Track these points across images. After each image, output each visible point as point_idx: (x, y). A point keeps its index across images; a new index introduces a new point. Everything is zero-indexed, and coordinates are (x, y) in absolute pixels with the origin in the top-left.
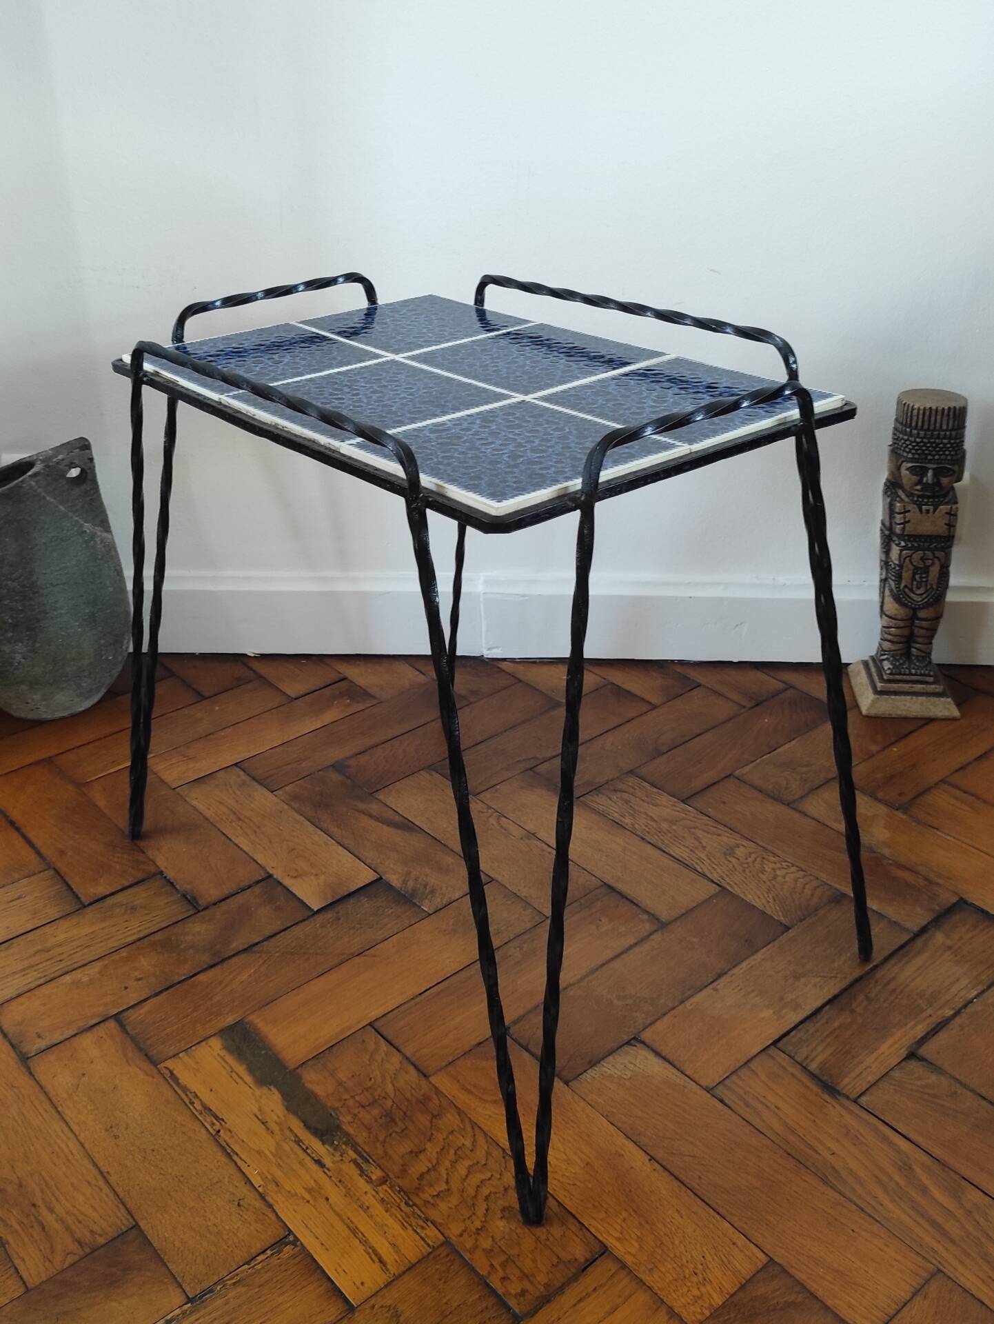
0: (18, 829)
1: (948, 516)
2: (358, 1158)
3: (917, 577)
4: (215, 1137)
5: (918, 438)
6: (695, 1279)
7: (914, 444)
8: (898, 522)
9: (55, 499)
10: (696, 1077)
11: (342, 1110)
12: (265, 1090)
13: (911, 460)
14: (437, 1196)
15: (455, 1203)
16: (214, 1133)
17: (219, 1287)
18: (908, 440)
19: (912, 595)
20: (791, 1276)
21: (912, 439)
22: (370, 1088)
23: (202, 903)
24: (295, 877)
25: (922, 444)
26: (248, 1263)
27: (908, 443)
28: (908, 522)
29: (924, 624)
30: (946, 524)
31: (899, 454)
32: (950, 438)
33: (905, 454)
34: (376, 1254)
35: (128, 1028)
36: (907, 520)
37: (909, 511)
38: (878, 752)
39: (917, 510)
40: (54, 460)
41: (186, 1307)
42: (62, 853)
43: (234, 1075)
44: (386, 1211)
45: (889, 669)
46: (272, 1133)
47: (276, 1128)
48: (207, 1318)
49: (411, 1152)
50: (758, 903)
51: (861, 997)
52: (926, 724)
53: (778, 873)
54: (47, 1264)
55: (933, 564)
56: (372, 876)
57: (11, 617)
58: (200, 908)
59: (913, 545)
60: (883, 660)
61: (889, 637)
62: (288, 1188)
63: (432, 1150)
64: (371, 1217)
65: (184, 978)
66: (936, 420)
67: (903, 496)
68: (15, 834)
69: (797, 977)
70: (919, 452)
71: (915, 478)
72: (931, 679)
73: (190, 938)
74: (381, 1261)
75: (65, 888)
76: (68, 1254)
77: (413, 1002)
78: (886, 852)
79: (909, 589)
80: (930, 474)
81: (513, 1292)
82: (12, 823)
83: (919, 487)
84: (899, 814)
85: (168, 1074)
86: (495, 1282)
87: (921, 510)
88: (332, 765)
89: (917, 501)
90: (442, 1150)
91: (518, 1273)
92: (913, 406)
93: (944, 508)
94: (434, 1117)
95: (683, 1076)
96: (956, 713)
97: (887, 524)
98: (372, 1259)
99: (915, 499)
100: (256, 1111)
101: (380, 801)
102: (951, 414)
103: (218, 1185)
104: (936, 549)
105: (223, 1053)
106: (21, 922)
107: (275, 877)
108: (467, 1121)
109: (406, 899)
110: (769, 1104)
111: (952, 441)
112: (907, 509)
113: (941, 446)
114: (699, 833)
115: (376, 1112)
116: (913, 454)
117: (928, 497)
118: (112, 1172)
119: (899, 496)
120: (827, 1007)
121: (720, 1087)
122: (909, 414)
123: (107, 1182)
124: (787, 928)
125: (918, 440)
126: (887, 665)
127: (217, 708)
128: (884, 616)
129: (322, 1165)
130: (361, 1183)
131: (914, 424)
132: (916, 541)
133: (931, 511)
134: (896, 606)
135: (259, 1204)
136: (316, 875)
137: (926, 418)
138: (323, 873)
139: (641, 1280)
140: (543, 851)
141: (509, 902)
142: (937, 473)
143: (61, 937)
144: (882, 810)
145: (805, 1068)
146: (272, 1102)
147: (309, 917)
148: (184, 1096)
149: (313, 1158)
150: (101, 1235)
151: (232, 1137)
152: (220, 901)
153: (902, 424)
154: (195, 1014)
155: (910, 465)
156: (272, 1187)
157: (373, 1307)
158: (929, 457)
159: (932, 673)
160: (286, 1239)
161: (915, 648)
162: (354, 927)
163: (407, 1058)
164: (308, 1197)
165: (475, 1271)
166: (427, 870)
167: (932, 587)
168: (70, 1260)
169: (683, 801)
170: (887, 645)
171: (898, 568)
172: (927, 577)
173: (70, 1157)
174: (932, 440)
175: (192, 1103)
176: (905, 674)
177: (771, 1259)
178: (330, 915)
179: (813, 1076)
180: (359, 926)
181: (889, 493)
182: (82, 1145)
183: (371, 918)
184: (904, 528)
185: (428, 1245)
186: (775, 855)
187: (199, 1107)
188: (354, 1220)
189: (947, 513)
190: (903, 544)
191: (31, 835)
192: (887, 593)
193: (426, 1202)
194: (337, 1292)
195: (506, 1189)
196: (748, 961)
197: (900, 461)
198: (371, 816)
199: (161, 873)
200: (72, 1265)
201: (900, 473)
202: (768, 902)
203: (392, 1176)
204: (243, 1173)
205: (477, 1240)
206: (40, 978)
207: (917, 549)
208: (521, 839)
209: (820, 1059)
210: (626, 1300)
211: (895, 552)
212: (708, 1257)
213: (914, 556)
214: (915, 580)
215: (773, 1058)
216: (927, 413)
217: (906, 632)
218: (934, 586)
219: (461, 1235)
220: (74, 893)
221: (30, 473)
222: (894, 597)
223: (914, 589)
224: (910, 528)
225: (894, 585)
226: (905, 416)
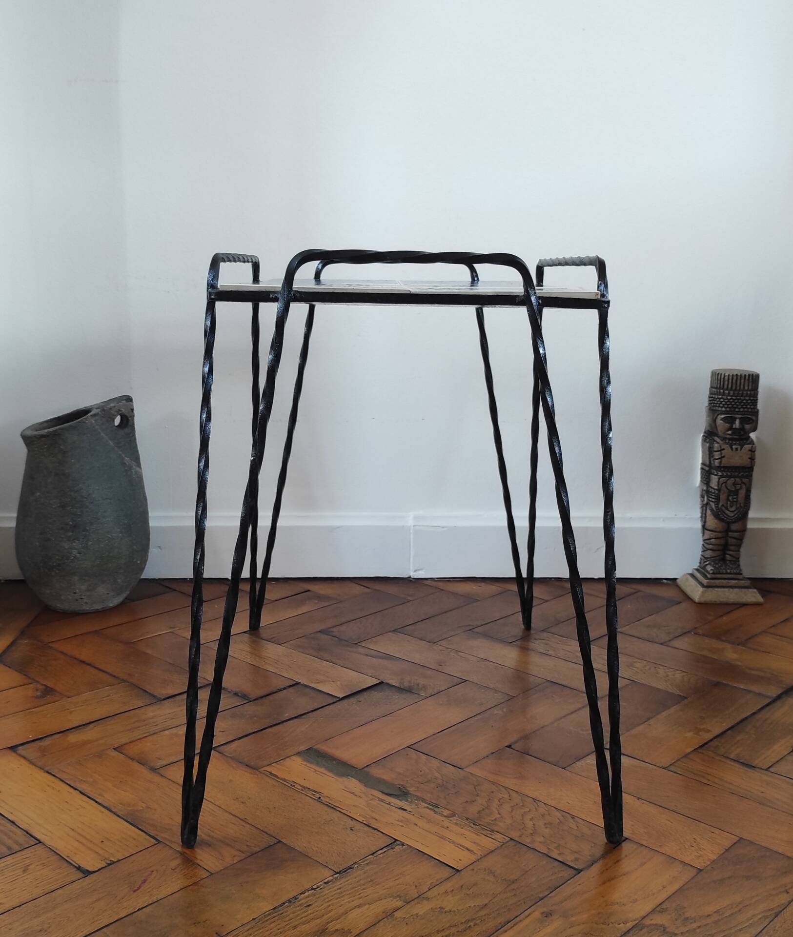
1: (750, 452)
2: (430, 806)
3: (730, 498)
4: (319, 800)
5: (729, 396)
6: (693, 848)
7: (726, 401)
8: (717, 458)
9: (107, 435)
10: (653, 763)
11: (407, 785)
12: (345, 778)
13: (724, 413)
14: (495, 820)
15: (510, 823)
16: (317, 798)
17: (357, 866)
18: (722, 398)
19: (727, 512)
20: (759, 845)
21: (725, 397)
22: (423, 774)
23: (252, 696)
24: (318, 683)
25: (731, 400)
26: (373, 854)
27: (722, 400)
28: (724, 457)
29: (736, 535)
30: (749, 458)
31: (715, 410)
32: (750, 396)
33: (720, 409)
34: (463, 847)
35: (226, 754)
36: (723, 455)
37: (724, 449)
39: (729, 448)
41: (336, 876)
42: (130, 675)
43: (318, 773)
44: (461, 828)
45: (712, 570)
46: (360, 797)
47: (362, 795)
48: (354, 880)
49: (467, 802)
50: (661, 687)
51: (750, 727)
52: (740, 607)
53: (669, 674)
54: (220, 861)
55: (741, 488)
56: (375, 681)
57: (72, 520)
58: (251, 700)
59: (727, 474)
60: (707, 565)
61: (710, 547)
62: (385, 821)
63: (482, 801)
64: (451, 831)
65: (256, 730)
66: (740, 383)
67: (718, 440)
68: (88, 667)
69: (703, 718)
70: (730, 406)
71: (727, 425)
72: (741, 576)
73: (250, 712)
74: (469, 850)
75: (141, 691)
76: (234, 856)
77: (434, 736)
78: (739, 663)
79: (725, 508)
80: (737, 422)
81: (570, 860)
82: (83, 662)
83: (730, 432)
84: (741, 647)
85: (268, 774)
86: (555, 856)
87: (732, 449)
88: (320, 631)
89: (729, 443)
90: (489, 800)
91: (570, 851)
92: (725, 374)
93: (747, 447)
94: (476, 786)
95: (643, 763)
96: (760, 599)
97: (708, 463)
98: (463, 850)
99: (727, 441)
100: (343, 788)
101: (364, 647)
102: (750, 378)
103: (332, 822)
104: (743, 477)
105: (305, 763)
106: (115, 708)
107: (303, 683)
108: (500, 787)
109: (406, 690)
110: (710, 773)
111: (752, 398)
112: (723, 448)
113: (744, 401)
115: (432, 785)
116: (726, 408)
117: (736, 440)
118: (248, 818)
119: (715, 441)
121: (672, 767)
122: (722, 380)
123: (248, 823)
124: (686, 698)
125: (729, 397)
126: (709, 568)
128: (706, 531)
129: (405, 810)
130: (437, 816)
131: (726, 387)
132: (729, 471)
133: (739, 449)
134: (717, 521)
135: (367, 829)
136: (334, 682)
137: (734, 381)
138: (338, 681)
139: (657, 851)
140: (496, 666)
141: (483, 690)
142: (743, 421)
143: (151, 714)
144: (728, 645)
145: (728, 758)
146: (353, 783)
147: (337, 701)
148: (287, 784)
149: (396, 807)
150: (255, 847)
151: (332, 800)
152: (266, 696)
153: (716, 388)
154: (274, 746)
155: (723, 416)
156: (373, 821)
157: (473, 869)
158: (737, 410)
159: (741, 572)
160: (395, 843)
161: (730, 555)
162: (374, 705)
163: (444, 761)
164: (402, 824)
165: (538, 851)
166: (416, 677)
167: (740, 506)
168: (238, 859)
170: (710, 554)
171: (717, 492)
172: (737, 498)
173: (213, 813)
174: (738, 398)
175: (293, 786)
176: (723, 574)
177: (741, 838)
178: (353, 700)
179: (734, 760)
180: (377, 704)
181: (708, 440)
182: (220, 807)
183: (384, 701)
184: (721, 462)
185: (500, 841)
186: (663, 666)
187: (300, 787)
188: (440, 833)
189: (749, 450)
190: (720, 474)
191: (100, 667)
192: (709, 512)
193: (489, 824)
194: (444, 865)
195: (543, 816)
196: (666, 712)
197: (716, 415)
198: (362, 654)
200: (239, 861)
201: (716, 424)
202: (667, 686)
203: (458, 812)
204: (348, 815)
205: (533, 838)
206: (145, 733)
207: (730, 477)
208: (478, 662)
209: (735, 753)
210: (650, 859)
211: (714, 480)
212: (698, 839)
213: (728, 482)
214: (729, 500)
215: (702, 753)
216: (735, 378)
217: (722, 541)
218: (742, 505)
219: (521, 836)
220: (150, 694)
221: (89, 414)
222: (713, 514)
223: (728, 508)
224: (725, 462)
225: (713, 505)
226: (719, 382)
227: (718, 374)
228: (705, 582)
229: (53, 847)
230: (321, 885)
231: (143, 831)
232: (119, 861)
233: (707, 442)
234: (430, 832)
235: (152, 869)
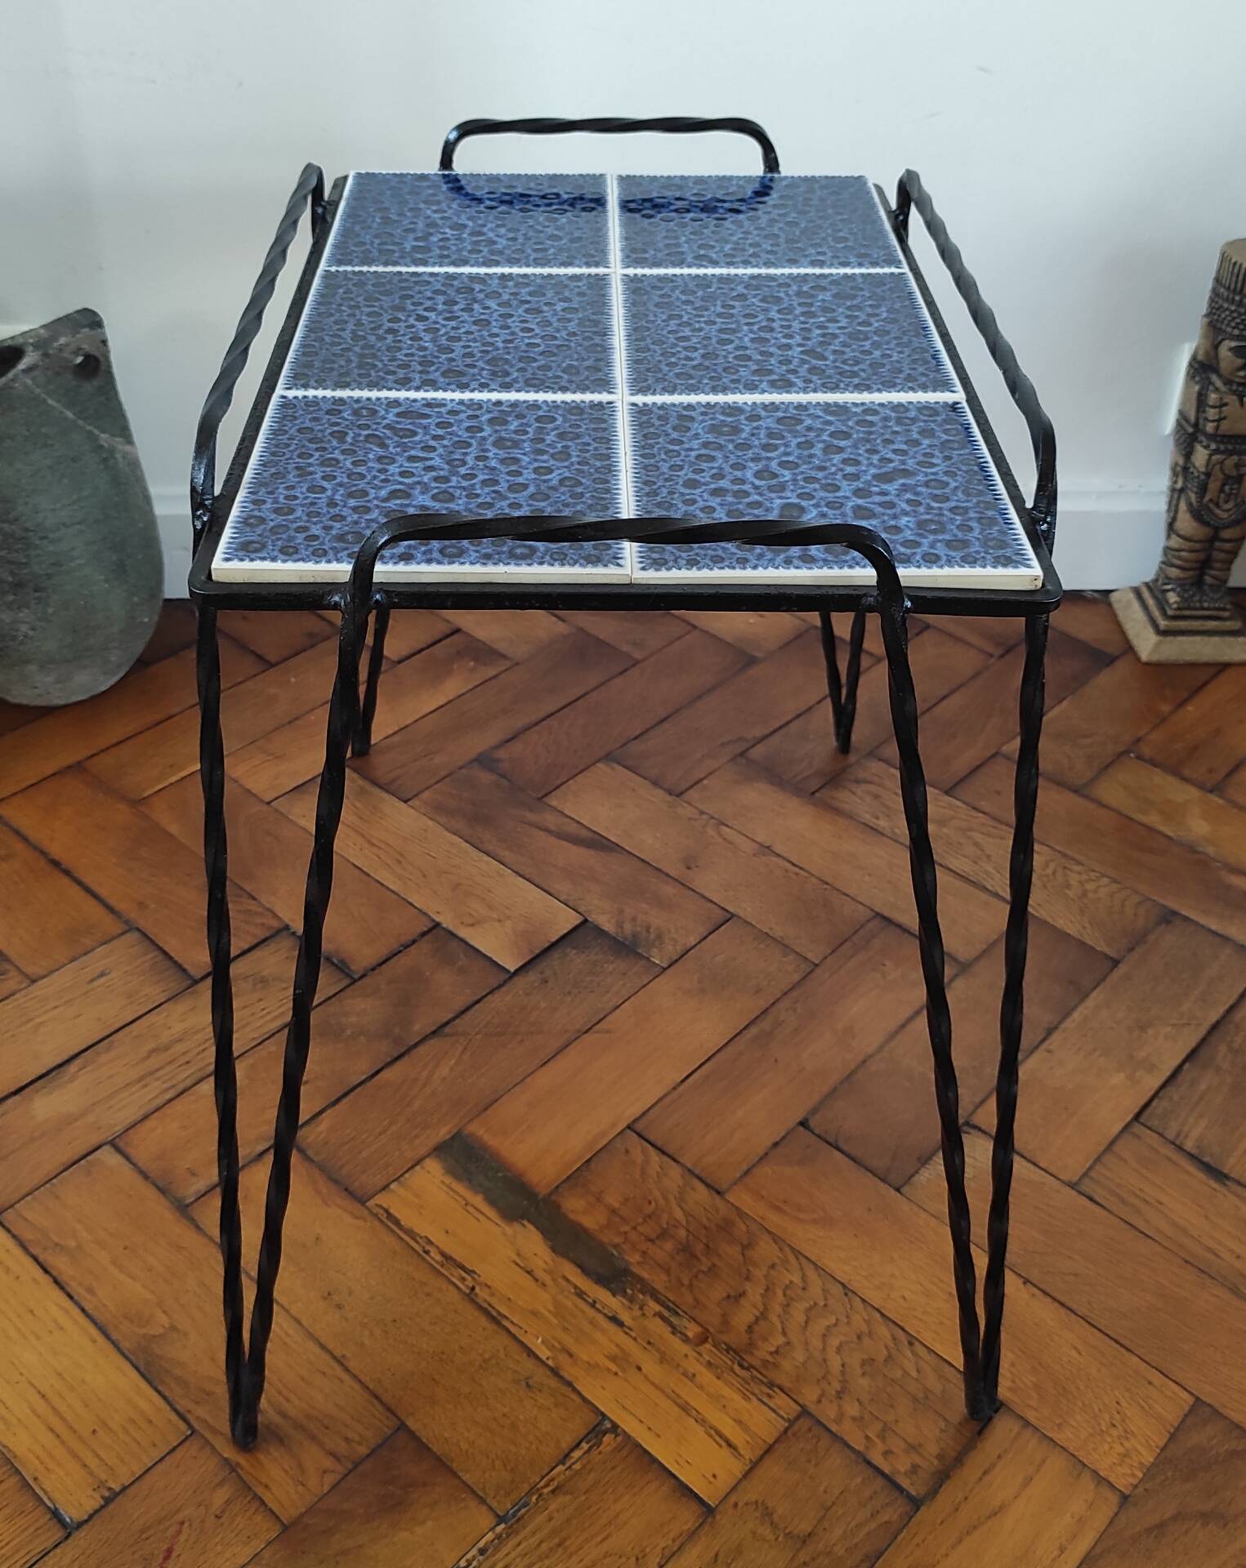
0: (67, 873)
2: (662, 1309)
3: (1227, 488)
4: (470, 1296)
6: (1114, 1432)
7: (1243, 317)
8: (1211, 418)
9: (58, 401)
10: (1053, 1170)
11: (624, 1247)
12: (517, 1226)
13: (1233, 338)
14: (777, 1352)
15: (801, 1360)
16: (468, 1291)
17: (534, 1498)
18: (1235, 311)
19: (1218, 511)
20: (1226, 1418)
21: (1242, 311)
22: (653, 1213)
23: (357, 967)
24: (472, 925)
26: (562, 1462)
27: (1235, 315)
28: (1224, 418)
29: (1227, 546)
31: (1220, 329)
33: (1228, 329)
34: (721, 1436)
35: (310, 1153)
36: (1223, 415)
37: (1226, 404)
38: (1172, 713)
39: (1237, 404)
40: (55, 344)
41: (499, 1529)
42: (141, 905)
43: (469, 1208)
44: (718, 1378)
45: (1175, 602)
46: (544, 1285)
47: (547, 1279)
48: (531, 1541)
49: (729, 1297)
50: (1072, 930)
51: (1223, 1049)
52: (1220, 672)
53: (1089, 886)
54: (300, 1488)
56: (576, 919)
57: (12, 573)
58: (356, 977)
59: (1225, 448)
60: (1166, 588)
61: (1176, 561)
62: (586, 1358)
63: (754, 1293)
64: (701, 1387)
65: (363, 1077)
67: (1219, 383)
68: (66, 881)
69: (1143, 1028)
71: (1238, 361)
72: (1226, 614)
73: (353, 1019)
74: (730, 1445)
75: (161, 957)
76: (325, 1472)
77: (675, 1094)
78: (1210, 850)
79: (1214, 504)
81: (902, 1470)
82: (56, 864)
84: (1215, 799)
85: (384, 1217)
86: (878, 1459)
87: (1242, 404)
88: (476, 760)
89: (1237, 390)
90: (767, 1289)
91: (903, 1445)
94: (745, 1247)
95: (1037, 1170)
97: (1192, 418)
98: (717, 1443)
99: (1234, 387)
100: (515, 1257)
101: (554, 809)
103: (494, 1361)
105: (448, 1180)
106: (114, 1011)
107: (444, 925)
108: (787, 1249)
109: (626, 948)
110: (1148, 1199)
112: (1225, 401)
114: (978, 837)
115: (669, 1246)
116: (1240, 330)
118: (349, 1355)
119: (1211, 383)
120: (1187, 1066)
121: (1086, 1181)
122: (1241, 277)
123: (347, 1370)
124: (1116, 963)
126: (1172, 598)
127: (293, 680)
128: (1174, 536)
129: (621, 1324)
130: (676, 1342)
131: (1245, 291)
132: (1229, 442)
134: (1195, 524)
135: (553, 1383)
136: (500, 921)
138: (509, 918)
139: (1052, 1440)
140: (787, 871)
141: (762, 946)
143: (178, 1028)
144: (1193, 793)
145: (1180, 1148)
146: (531, 1241)
147: (505, 982)
148: (412, 1243)
149: (605, 1315)
150: (360, 1443)
151: (492, 1295)
152: (380, 965)
153: (1225, 287)
154: (394, 1128)
155: (1233, 344)
156: (563, 1358)
157: (736, 1505)
159: (1228, 607)
160: (600, 1427)
161: (1209, 575)
162: (569, 993)
163: (689, 1170)
164: (614, 1368)
165: (849, 1446)
166: (644, 905)
167: (1243, 501)
168: (330, 1480)
169: (947, 793)
170: (1174, 572)
171: (1203, 477)
172: (1239, 489)
173: (288, 1340)
175: (427, 1252)
176: (1196, 609)
177: (1198, 1399)
178: (532, 977)
179: (1192, 1157)
180: (576, 991)
181: (1197, 379)
182: (298, 1322)
183: (588, 979)
184: (1217, 428)
185: (782, 1417)
186: (1079, 863)
187: (438, 1258)
188: (682, 1394)
190: (1213, 446)
191: (87, 880)
192: (1183, 506)
193: (765, 1363)
194: (686, 1492)
195: (859, 1337)
196: (1080, 1009)
197: (1220, 338)
198: (547, 830)
199: (287, 927)
200: (333, 1487)
201: (1217, 356)
202: (1084, 928)
203: (711, 1330)
204: (521, 1343)
205: (840, 1407)
206: (167, 1090)
207: (1231, 453)
208: (755, 855)
209: (1195, 1133)
210: (1040, 1466)
211: (1200, 456)
212: (1124, 1404)
213: (1226, 461)
214: (1223, 492)
215: (1138, 1137)
217: (1202, 556)
218: (1245, 500)
219: (819, 1401)
220: (175, 962)
221: (22, 365)
222: (1191, 512)
223: (1221, 503)
224: (1225, 427)
225: (1193, 497)
226: (1234, 279)
227: (1235, 263)
228: (1163, 623)
229: (10, 1451)
230: (474, 1558)
231: (165, 1398)
232: (124, 1489)
233: (1197, 383)
234: (663, 1392)
235: (180, 1517)
